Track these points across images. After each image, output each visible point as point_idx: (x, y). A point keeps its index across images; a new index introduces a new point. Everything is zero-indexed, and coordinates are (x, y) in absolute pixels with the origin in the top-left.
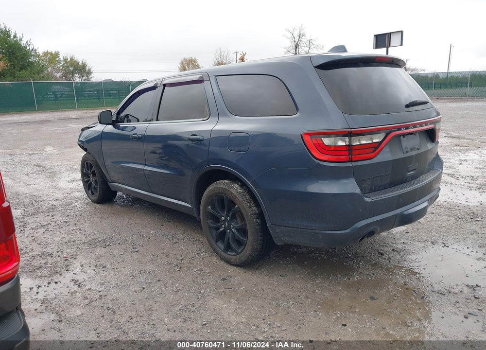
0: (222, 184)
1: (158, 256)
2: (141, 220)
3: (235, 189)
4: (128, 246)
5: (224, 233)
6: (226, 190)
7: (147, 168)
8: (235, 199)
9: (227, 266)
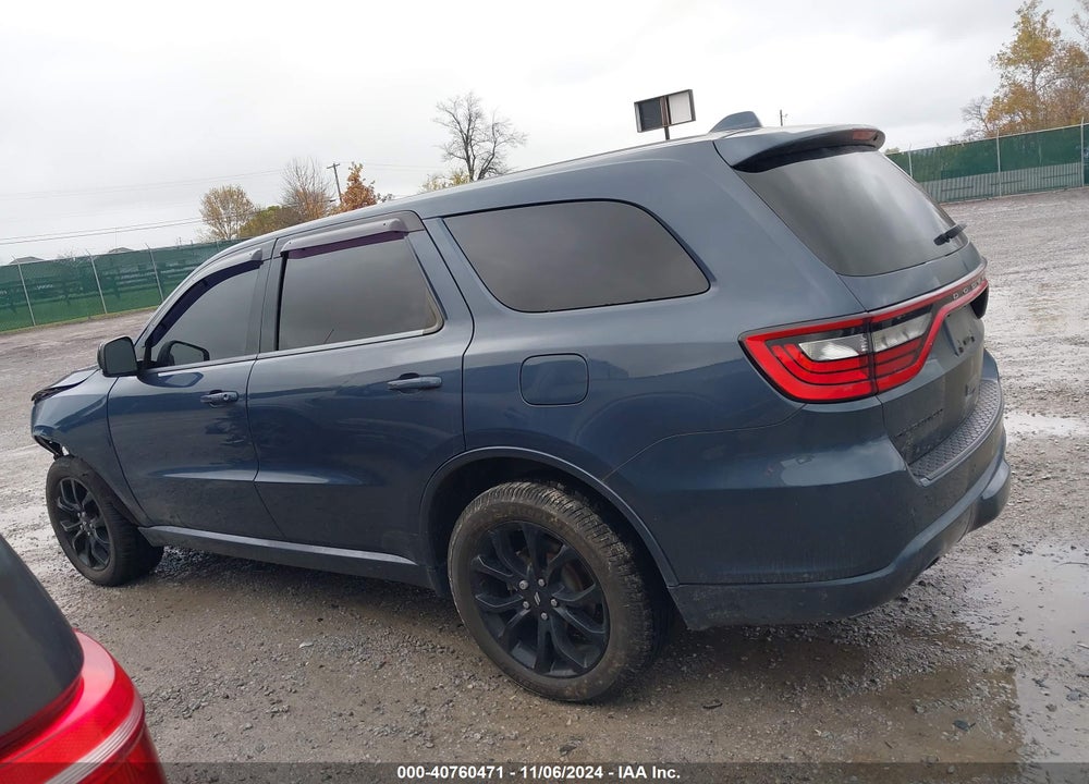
0: (513, 494)
1: (352, 714)
2: (256, 614)
3: (555, 503)
4: (254, 699)
5: (531, 622)
6: (531, 508)
7: (265, 477)
8: (561, 528)
9: (553, 708)
